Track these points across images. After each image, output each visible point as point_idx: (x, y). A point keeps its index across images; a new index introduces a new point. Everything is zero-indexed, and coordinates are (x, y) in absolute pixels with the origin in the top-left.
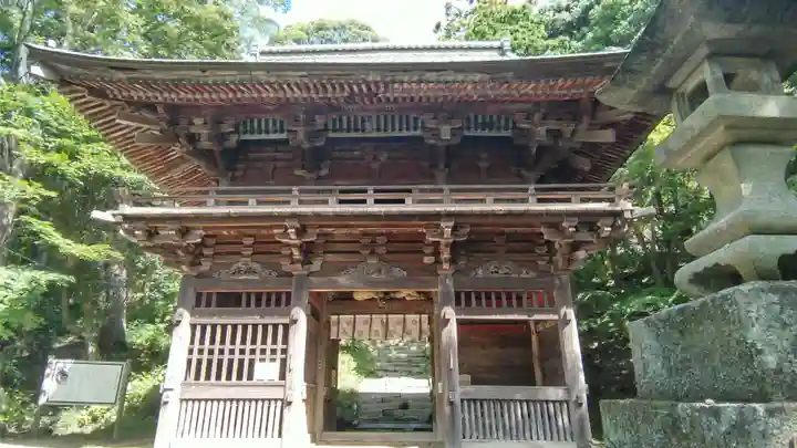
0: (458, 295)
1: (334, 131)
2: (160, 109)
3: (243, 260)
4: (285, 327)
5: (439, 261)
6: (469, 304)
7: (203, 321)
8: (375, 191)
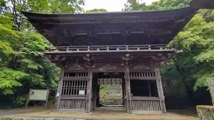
0: (130, 73)
3: (76, 65)
4: (87, 81)
5: (125, 65)
6: (133, 75)
7: (66, 80)
8: (109, 47)
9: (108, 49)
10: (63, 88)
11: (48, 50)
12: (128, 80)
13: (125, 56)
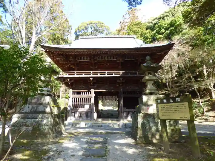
0: (123, 92)
1: (99, 59)
2: (64, 55)
3: (81, 85)
4: (90, 98)
5: (119, 86)
6: (125, 94)
7: (74, 97)
8: (107, 72)
9: (106, 74)
10: (72, 103)
12: (121, 97)
13: (120, 80)
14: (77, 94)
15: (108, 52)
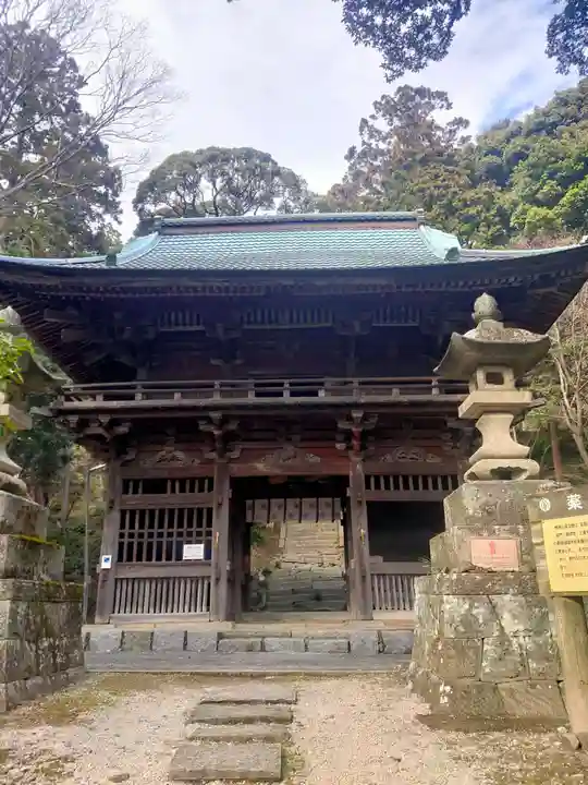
0: (367, 478)
1: (249, 323)
2: (84, 306)
3: (167, 448)
4: (210, 511)
5: (349, 448)
6: (378, 486)
7: (132, 508)
8: (291, 384)
9: (286, 394)
10: (122, 536)
11: (63, 398)
12: (360, 503)
13: (350, 419)
14: (144, 492)
15: (292, 287)
